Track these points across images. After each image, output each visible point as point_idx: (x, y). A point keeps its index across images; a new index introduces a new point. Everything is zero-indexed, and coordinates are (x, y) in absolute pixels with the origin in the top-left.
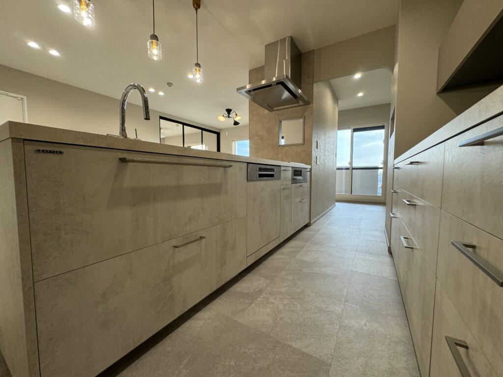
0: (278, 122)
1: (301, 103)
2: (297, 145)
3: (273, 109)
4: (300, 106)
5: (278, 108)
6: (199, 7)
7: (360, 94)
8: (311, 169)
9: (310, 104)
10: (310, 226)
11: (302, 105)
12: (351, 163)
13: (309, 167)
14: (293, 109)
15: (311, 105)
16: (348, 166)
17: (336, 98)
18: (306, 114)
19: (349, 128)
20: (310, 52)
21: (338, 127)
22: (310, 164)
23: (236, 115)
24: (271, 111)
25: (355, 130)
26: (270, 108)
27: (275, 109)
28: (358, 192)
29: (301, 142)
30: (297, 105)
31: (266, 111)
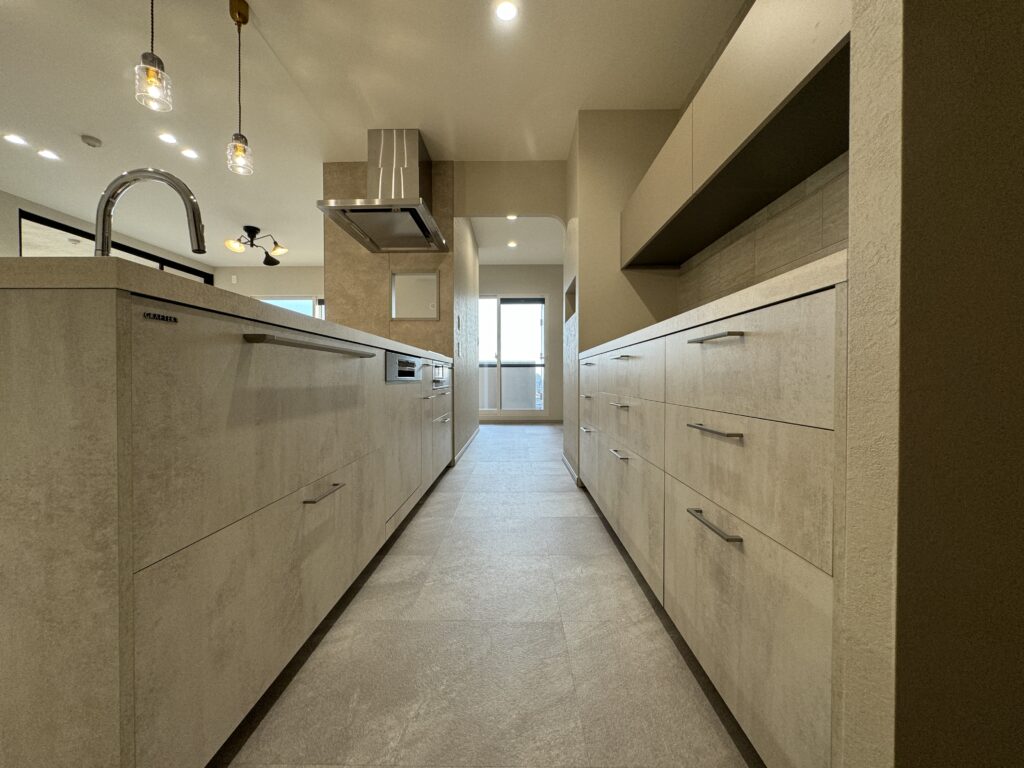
0: (388, 275)
1: (434, 246)
2: (426, 320)
3: (378, 247)
4: (431, 251)
5: (390, 249)
6: (245, 21)
7: (512, 245)
8: (453, 365)
9: (448, 251)
10: (454, 466)
11: (435, 251)
12: (498, 356)
13: (450, 360)
14: (417, 254)
15: (450, 253)
16: (494, 360)
17: (477, 245)
18: (443, 266)
19: (495, 296)
20: (445, 162)
21: (480, 292)
22: (452, 356)
23: (275, 243)
24: (373, 252)
25: (504, 301)
26: (374, 246)
27: (383, 249)
28: (510, 406)
29: (434, 315)
30: (426, 249)
31: (364, 251)
